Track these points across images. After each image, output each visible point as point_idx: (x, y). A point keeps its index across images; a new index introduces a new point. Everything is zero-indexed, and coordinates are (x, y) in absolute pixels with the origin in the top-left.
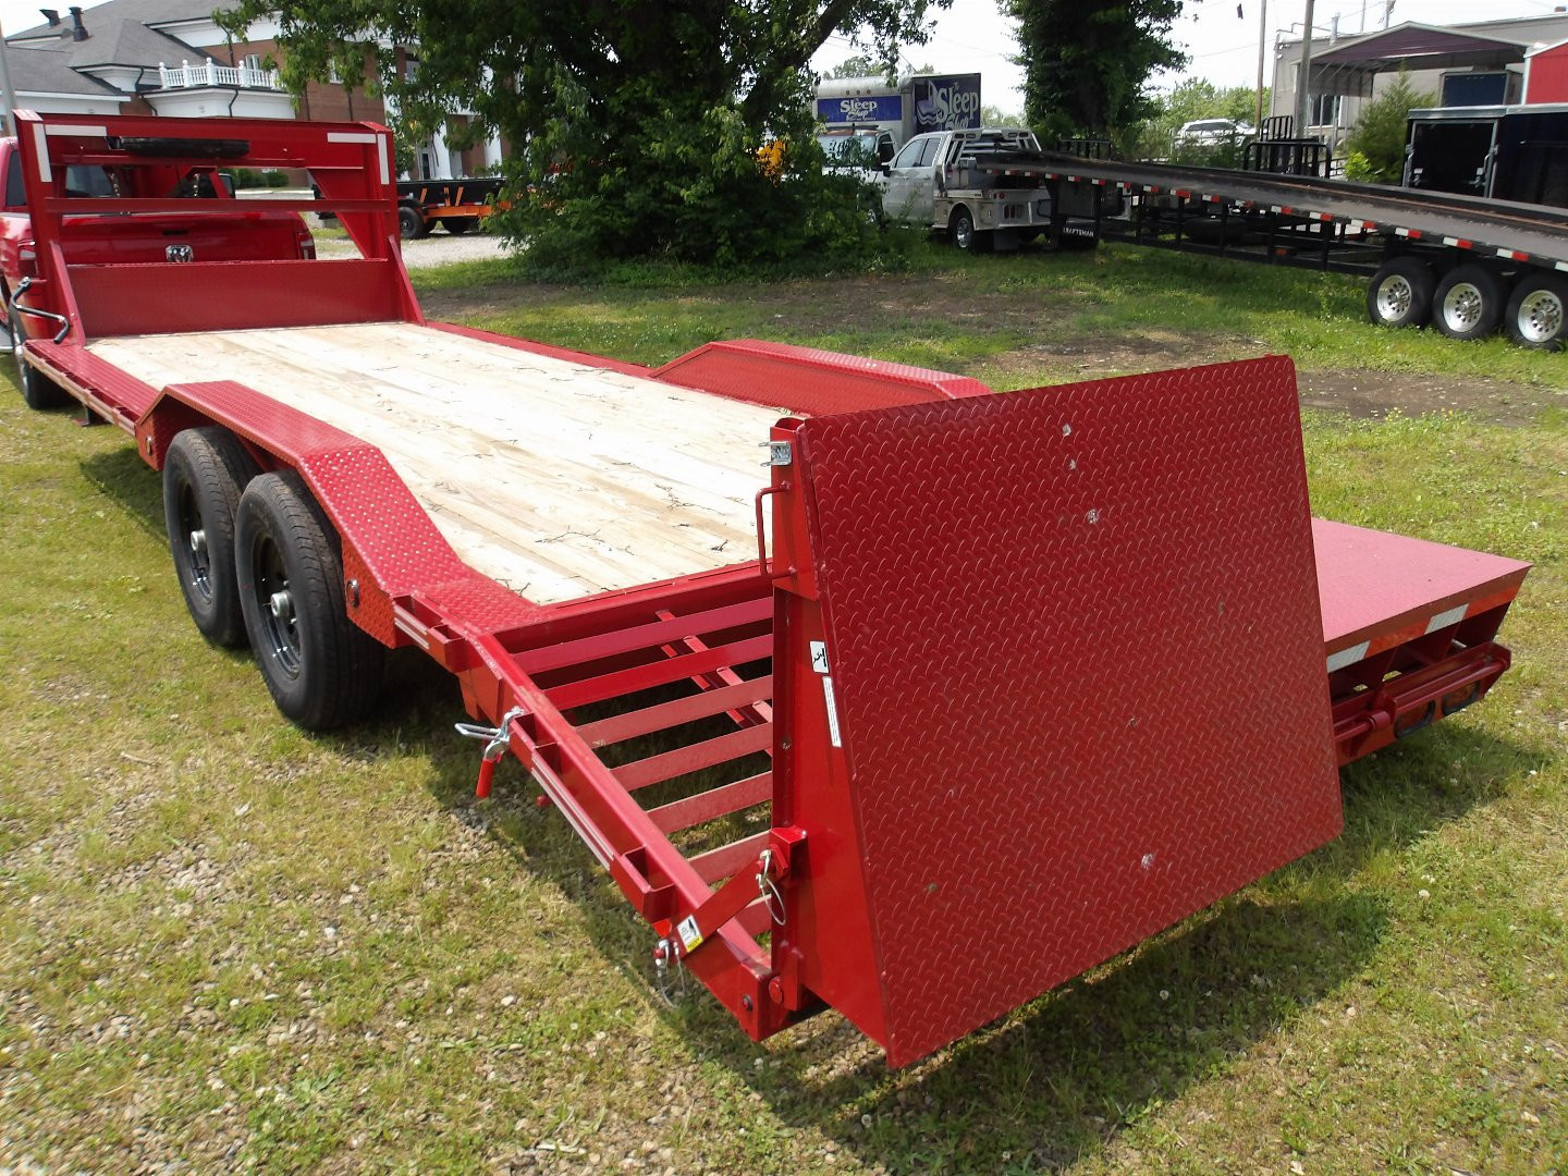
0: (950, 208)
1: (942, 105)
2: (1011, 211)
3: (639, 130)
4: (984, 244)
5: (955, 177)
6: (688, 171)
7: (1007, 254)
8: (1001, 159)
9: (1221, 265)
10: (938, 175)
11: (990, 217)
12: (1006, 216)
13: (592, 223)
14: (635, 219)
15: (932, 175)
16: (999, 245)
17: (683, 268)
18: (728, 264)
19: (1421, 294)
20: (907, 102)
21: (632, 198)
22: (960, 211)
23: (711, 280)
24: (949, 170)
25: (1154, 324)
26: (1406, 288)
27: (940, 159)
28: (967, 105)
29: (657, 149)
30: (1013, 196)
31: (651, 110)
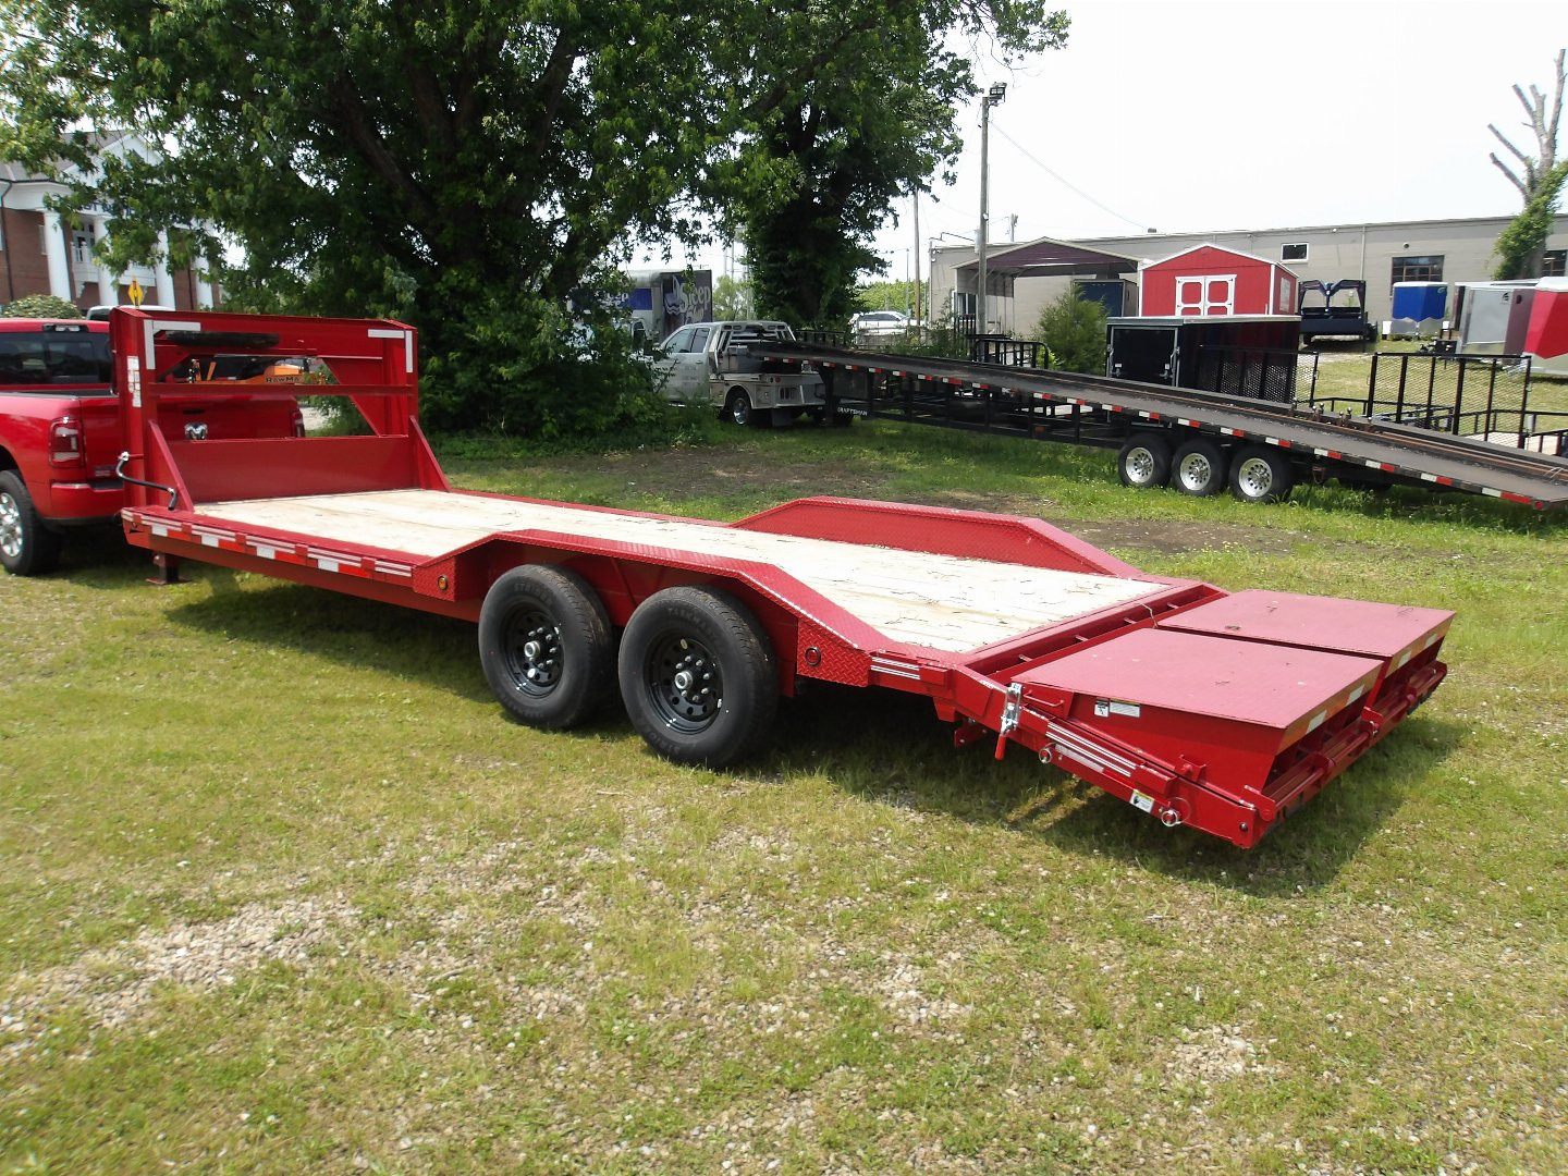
0: (726, 390)
1: (683, 296)
2: (786, 393)
3: (461, 319)
4: (762, 421)
5: (725, 361)
6: (508, 354)
7: (782, 429)
8: (761, 347)
9: (979, 439)
10: (711, 360)
11: (767, 396)
12: (782, 397)
13: (425, 401)
14: (463, 398)
15: (704, 360)
16: (776, 421)
17: (510, 443)
18: (552, 438)
19: (1161, 461)
21: (462, 378)
22: (737, 393)
23: (540, 453)
24: (720, 353)
26: (1148, 457)
27: (713, 346)
28: (702, 297)
29: (482, 333)
30: (787, 380)
31: (474, 297)
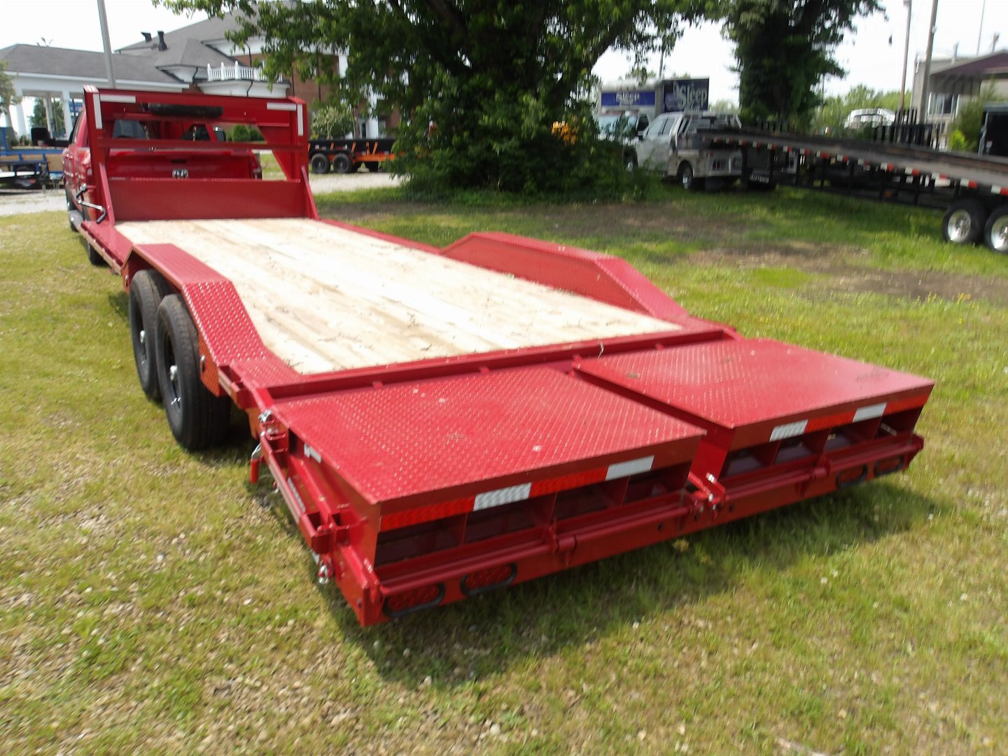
0: (679, 163)
1: (683, 97)
2: (717, 165)
3: (481, 108)
4: (699, 185)
5: (684, 143)
6: (505, 134)
7: (714, 192)
8: (714, 132)
9: (852, 202)
10: (673, 141)
11: (705, 169)
12: (714, 166)
13: (447, 166)
14: (475, 164)
15: (669, 141)
16: (708, 186)
17: (501, 195)
18: (531, 194)
19: (977, 224)
20: (659, 96)
21: (472, 150)
22: (685, 165)
23: (520, 203)
24: (680, 137)
25: (798, 238)
26: (967, 220)
27: (674, 130)
28: (700, 97)
29: (486, 120)
30: (718, 155)
31: (489, 94)
